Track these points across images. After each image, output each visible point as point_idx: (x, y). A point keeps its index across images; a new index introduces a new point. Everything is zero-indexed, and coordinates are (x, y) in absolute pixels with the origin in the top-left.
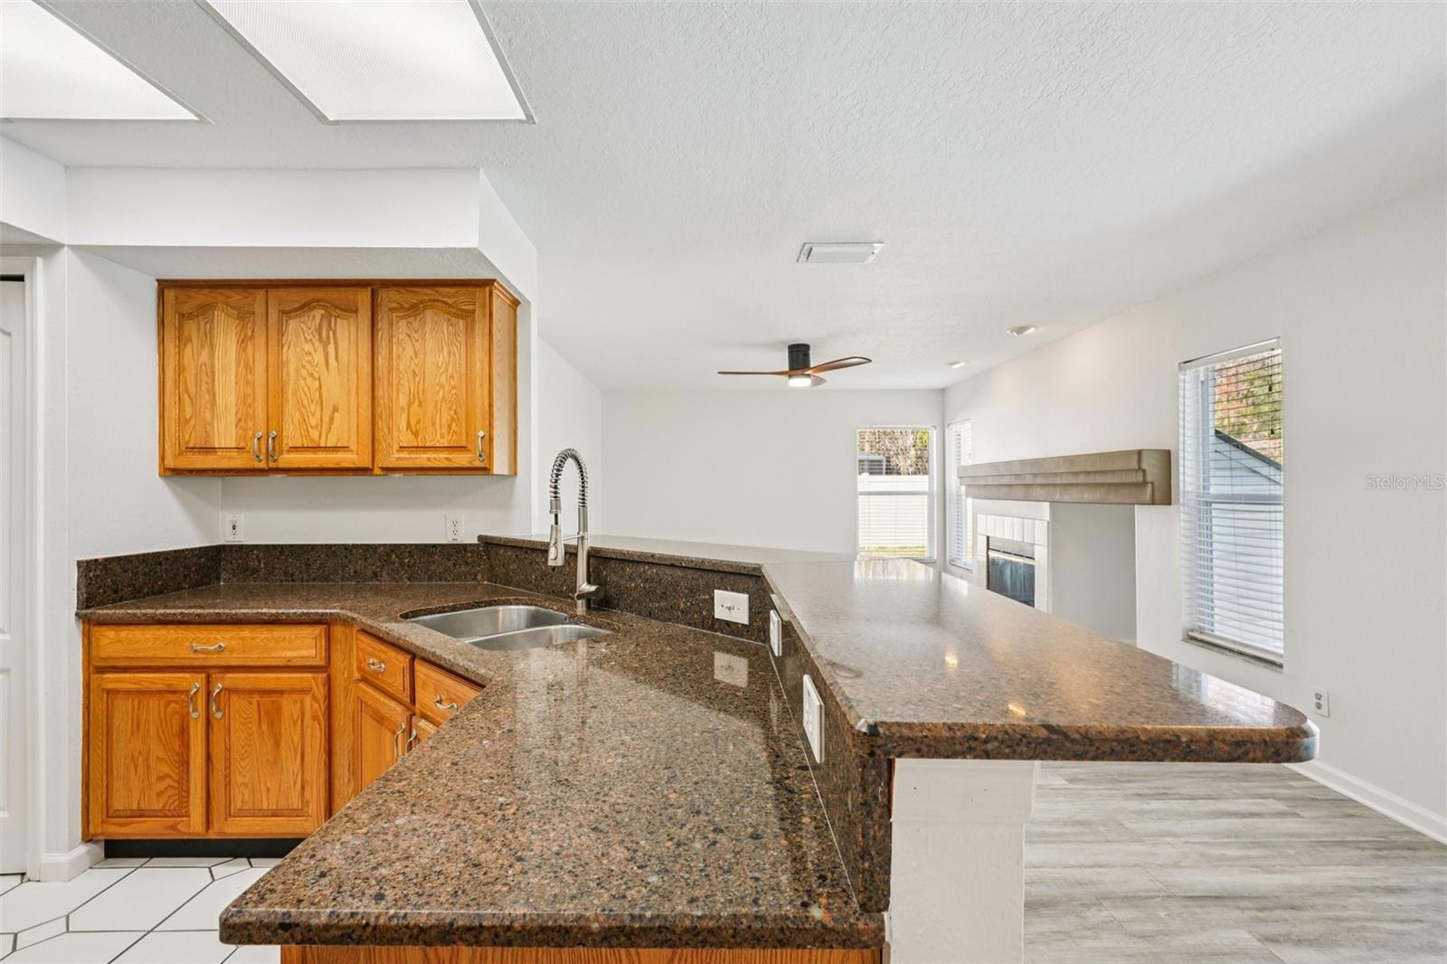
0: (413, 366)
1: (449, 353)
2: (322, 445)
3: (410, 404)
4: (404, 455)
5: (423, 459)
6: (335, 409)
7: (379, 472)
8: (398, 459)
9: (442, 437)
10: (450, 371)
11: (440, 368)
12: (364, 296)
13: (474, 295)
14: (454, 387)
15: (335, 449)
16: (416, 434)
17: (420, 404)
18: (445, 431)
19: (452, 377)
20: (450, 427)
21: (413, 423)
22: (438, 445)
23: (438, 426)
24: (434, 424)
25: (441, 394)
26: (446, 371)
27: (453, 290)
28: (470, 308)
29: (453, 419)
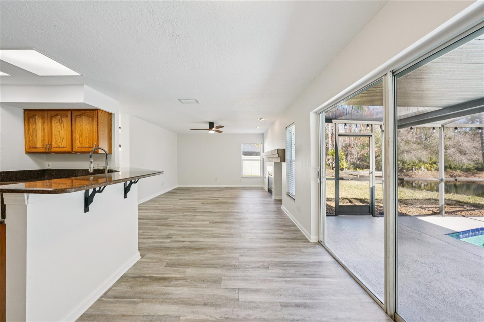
0: (80, 129)
1: (88, 126)
2: (60, 146)
3: (79, 137)
4: (79, 149)
5: (82, 150)
6: (63, 138)
7: (73, 153)
8: (77, 150)
9: (87, 145)
10: (88, 130)
11: (86, 129)
12: (69, 113)
13: (93, 112)
14: (89, 133)
15: (63, 147)
16: (81, 144)
17: (82, 137)
18: (87, 143)
19: (89, 131)
20: (88, 142)
21: (80, 141)
22: (86, 146)
23: (86, 142)
24: (85, 142)
25: (86, 135)
26: (87, 129)
27: (89, 111)
28: (93, 115)
29: (89, 141)
